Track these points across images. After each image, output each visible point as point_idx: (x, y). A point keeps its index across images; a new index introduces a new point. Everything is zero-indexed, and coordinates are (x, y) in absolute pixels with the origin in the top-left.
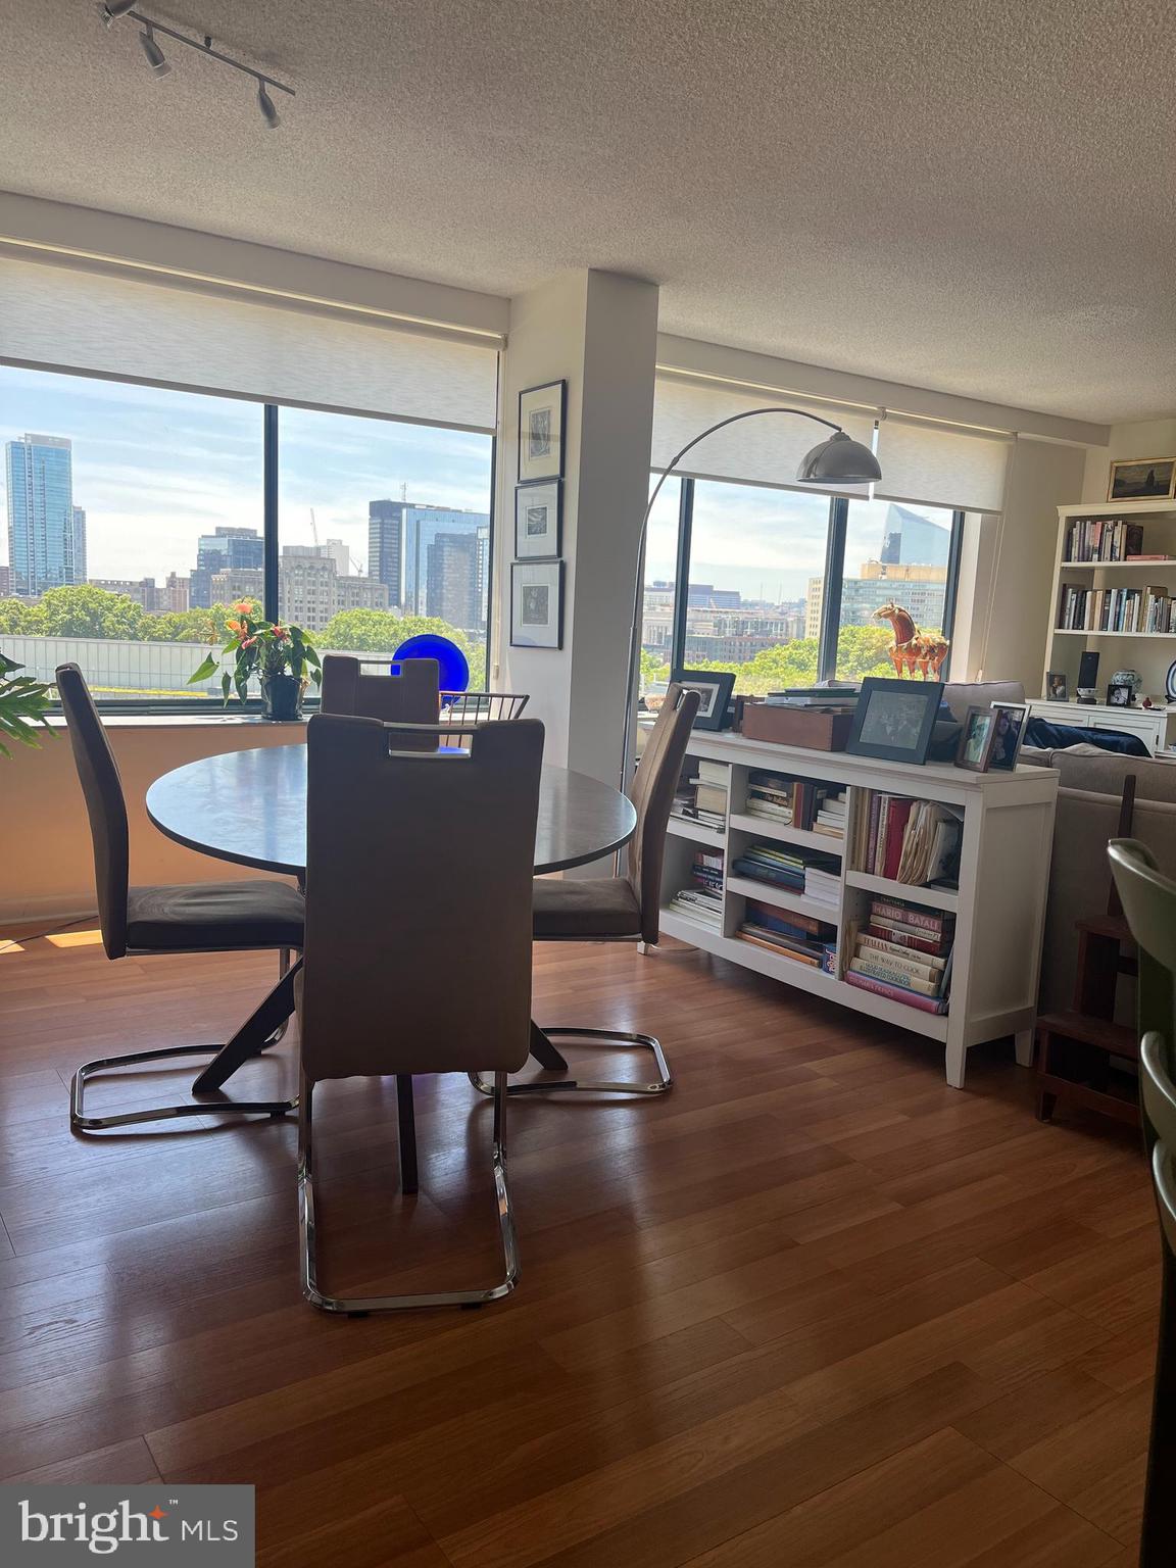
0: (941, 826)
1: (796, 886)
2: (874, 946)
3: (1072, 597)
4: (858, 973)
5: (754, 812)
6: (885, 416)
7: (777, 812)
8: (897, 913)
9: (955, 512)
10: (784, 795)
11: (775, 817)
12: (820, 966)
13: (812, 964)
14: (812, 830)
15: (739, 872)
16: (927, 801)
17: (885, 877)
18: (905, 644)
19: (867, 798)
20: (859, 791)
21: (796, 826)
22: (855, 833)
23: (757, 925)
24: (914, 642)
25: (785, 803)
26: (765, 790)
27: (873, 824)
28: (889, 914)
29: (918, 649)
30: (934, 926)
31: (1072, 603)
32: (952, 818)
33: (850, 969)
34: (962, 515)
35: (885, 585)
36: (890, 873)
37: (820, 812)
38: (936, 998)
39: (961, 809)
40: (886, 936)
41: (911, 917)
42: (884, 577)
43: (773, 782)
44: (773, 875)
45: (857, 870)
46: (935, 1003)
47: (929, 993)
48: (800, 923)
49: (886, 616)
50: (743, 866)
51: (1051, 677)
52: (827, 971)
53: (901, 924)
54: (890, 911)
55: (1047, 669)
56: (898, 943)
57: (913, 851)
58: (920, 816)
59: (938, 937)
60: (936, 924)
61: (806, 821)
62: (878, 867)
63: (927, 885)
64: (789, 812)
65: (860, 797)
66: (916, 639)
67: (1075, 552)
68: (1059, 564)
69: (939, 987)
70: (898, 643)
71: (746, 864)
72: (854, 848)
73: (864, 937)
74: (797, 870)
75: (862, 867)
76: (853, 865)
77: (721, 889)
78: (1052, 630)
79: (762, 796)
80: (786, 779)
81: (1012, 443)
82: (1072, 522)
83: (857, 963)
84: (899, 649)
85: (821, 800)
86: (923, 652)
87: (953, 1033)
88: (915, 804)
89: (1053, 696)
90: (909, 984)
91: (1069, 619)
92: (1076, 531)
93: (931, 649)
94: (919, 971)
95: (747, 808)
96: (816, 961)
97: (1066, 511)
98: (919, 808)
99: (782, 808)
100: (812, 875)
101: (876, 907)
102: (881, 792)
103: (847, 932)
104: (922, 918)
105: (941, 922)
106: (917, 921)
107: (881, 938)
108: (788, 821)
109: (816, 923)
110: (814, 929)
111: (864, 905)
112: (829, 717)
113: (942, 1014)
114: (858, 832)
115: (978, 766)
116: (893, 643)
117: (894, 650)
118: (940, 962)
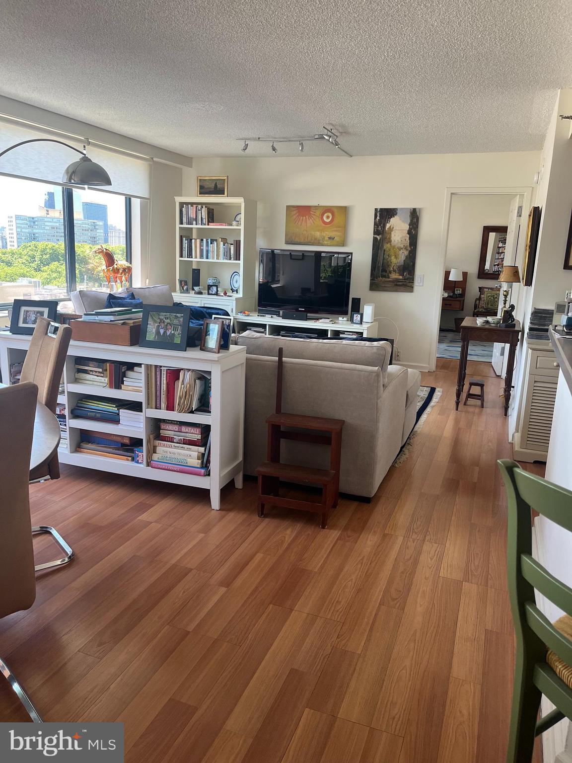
0: (198, 381)
1: (114, 419)
2: (164, 446)
3: (185, 242)
4: (157, 461)
5: (81, 381)
6: (89, 143)
7: (97, 380)
8: (176, 428)
9: (126, 197)
10: (100, 370)
11: (95, 383)
12: (133, 460)
13: (128, 460)
14: (121, 389)
15: (75, 415)
16: (189, 370)
17: (167, 410)
18: (111, 267)
19: (153, 370)
20: (148, 367)
21: (111, 387)
22: (148, 389)
23: (90, 443)
24: (115, 266)
25: (102, 375)
26: (86, 368)
27: (158, 383)
28: (170, 428)
29: (118, 270)
30: (196, 432)
31: (185, 245)
32: (204, 378)
33: (152, 460)
34: (130, 199)
35: (49, 220)
36: (170, 407)
37: (125, 379)
38: (202, 467)
39: (209, 373)
40: (171, 440)
41: (184, 429)
42: (48, 216)
43: (91, 364)
44: (98, 415)
45: (151, 408)
46: (203, 471)
47: (199, 466)
48: (119, 439)
49: (99, 253)
50: (78, 412)
51: (181, 282)
52: (138, 462)
53: (179, 433)
54: (171, 427)
55: (178, 277)
56: (177, 443)
57: (184, 395)
58: (186, 378)
59: (199, 437)
60: (198, 431)
61: (117, 383)
62: (163, 405)
63: (192, 412)
64: (106, 380)
65: (150, 369)
66: (116, 265)
67: (184, 220)
68: (178, 226)
69: (202, 462)
70: (107, 267)
71: (79, 411)
72: (148, 397)
73: (157, 442)
74: (115, 411)
75: (154, 407)
76: (149, 405)
77: (65, 425)
78: (178, 258)
79: (86, 372)
80: (101, 362)
81: (151, 163)
82: (182, 205)
83: (155, 457)
84: (108, 270)
85: (125, 372)
86: (121, 271)
87: (213, 484)
88: (182, 371)
89: (183, 291)
90: (187, 463)
91: (185, 252)
92: (184, 209)
93: (124, 270)
94: (192, 456)
95: (76, 379)
96: (130, 458)
97: (179, 199)
98: (185, 373)
99: (99, 378)
100: (124, 414)
101: (163, 426)
102: (161, 366)
103: (148, 441)
104: (190, 429)
105: (200, 429)
106: (187, 430)
107: (168, 441)
108: (105, 385)
109: (128, 439)
110: (127, 441)
111: (156, 426)
112: (127, 328)
113: (206, 475)
114: (150, 388)
115: (214, 350)
116: (104, 267)
117: (106, 270)
118: (202, 449)
